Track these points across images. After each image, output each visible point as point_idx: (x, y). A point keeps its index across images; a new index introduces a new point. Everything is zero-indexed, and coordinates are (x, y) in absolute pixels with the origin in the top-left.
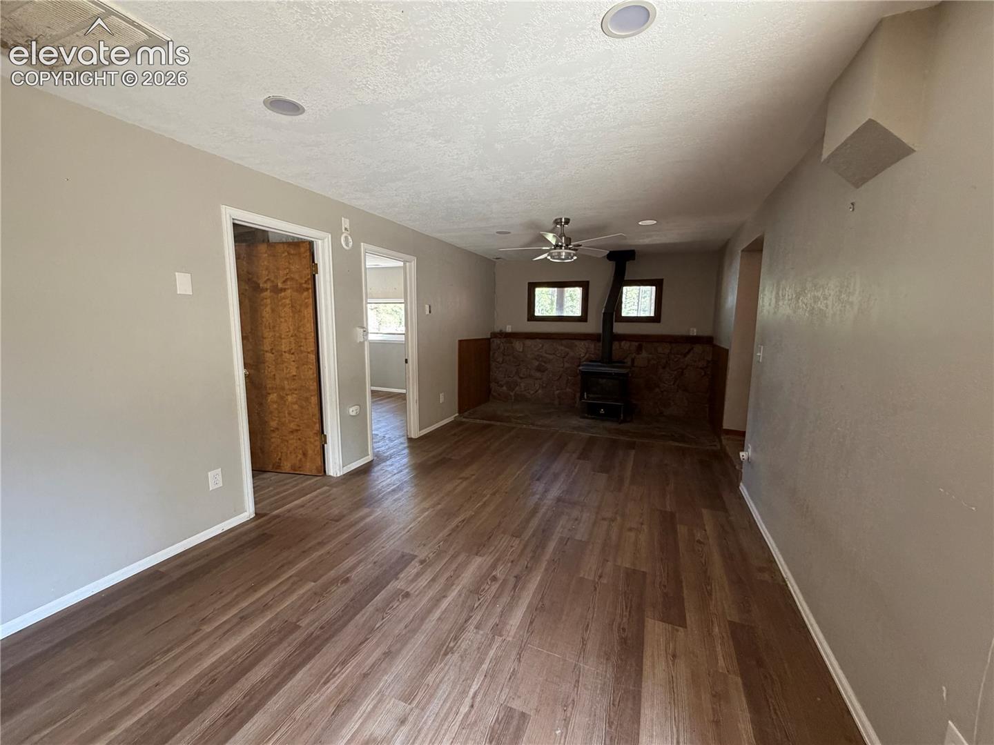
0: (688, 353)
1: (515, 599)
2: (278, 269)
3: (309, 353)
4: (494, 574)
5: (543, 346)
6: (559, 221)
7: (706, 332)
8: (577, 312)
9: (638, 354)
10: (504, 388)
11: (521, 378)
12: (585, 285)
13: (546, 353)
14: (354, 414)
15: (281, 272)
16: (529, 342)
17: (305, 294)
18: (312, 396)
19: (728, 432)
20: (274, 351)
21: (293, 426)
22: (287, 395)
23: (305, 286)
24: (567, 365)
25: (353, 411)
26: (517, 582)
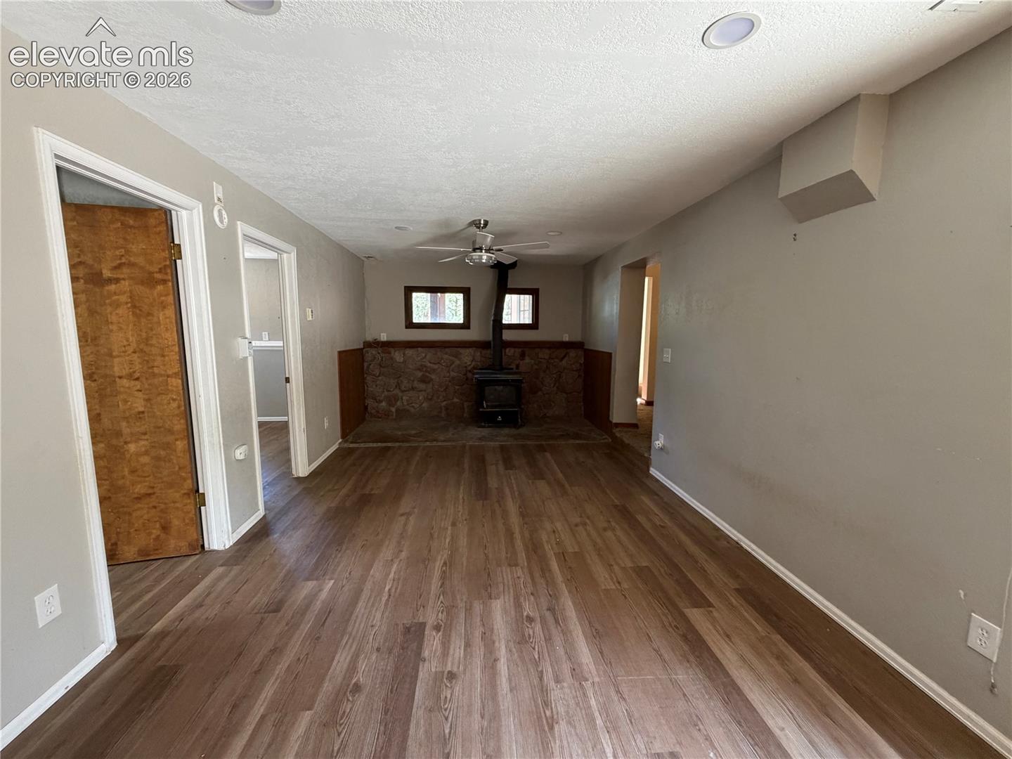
0: (565, 356)
1: (566, 633)
2: (101, 247)
3: (168, 376)
4: (525, 614)
5: (426, 356)
6: (478, 222)
7: (577, 337)
8: (459, 319)
9: (523, 360)
10: (384, 404)
11: (403, 391)
12: (466, 292)
13: (430, 363)
14: (242, 457)
15: (108, 253)
16: (409, 352)
17: (160, 288)
18: (177, 440)
19: (617, 425)
20: (96, 377)
21: (140, 489)
22: (126, 443)
23: (158, 276)
24: (453, 374)
25: (240, 453)
26: (554, 615)
